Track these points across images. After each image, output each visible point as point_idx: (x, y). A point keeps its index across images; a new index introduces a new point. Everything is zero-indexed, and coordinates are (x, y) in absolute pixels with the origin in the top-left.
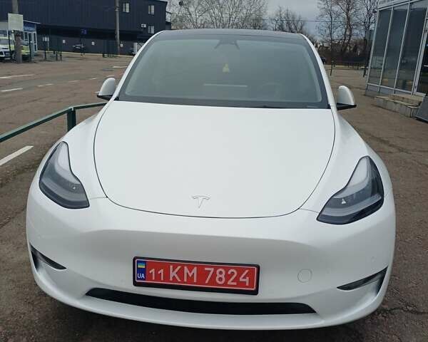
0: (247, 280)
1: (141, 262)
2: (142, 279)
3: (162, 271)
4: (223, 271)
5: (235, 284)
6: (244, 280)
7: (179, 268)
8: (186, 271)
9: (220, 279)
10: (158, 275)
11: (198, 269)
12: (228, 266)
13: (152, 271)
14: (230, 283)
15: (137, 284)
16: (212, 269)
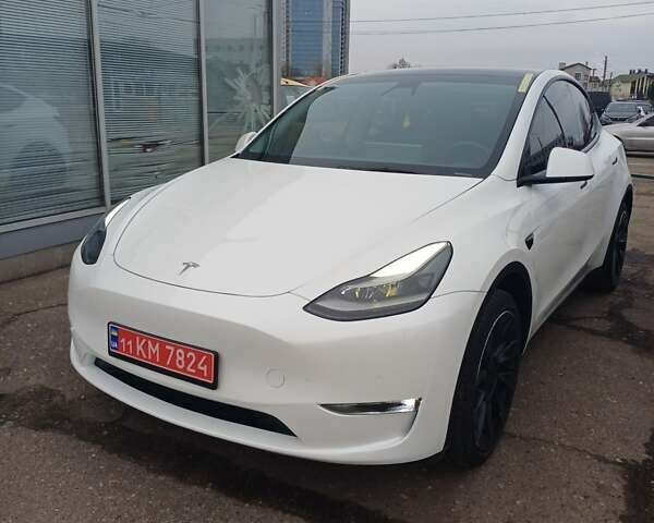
0: (205, 368)
1: (116, 329)
2: (115, 348)
3: (130, 342)
4: (183, 353)
5: (194, 371)
6: (202, 368)
7: (144, 341)
8: (150, 345)
9: (180, 362)
10: (127, 347)
11: (160, 346)
12: (187, 347)
13: (123, 341)
14: (189, 369)
15: (111, 354)
16: (172, 349)
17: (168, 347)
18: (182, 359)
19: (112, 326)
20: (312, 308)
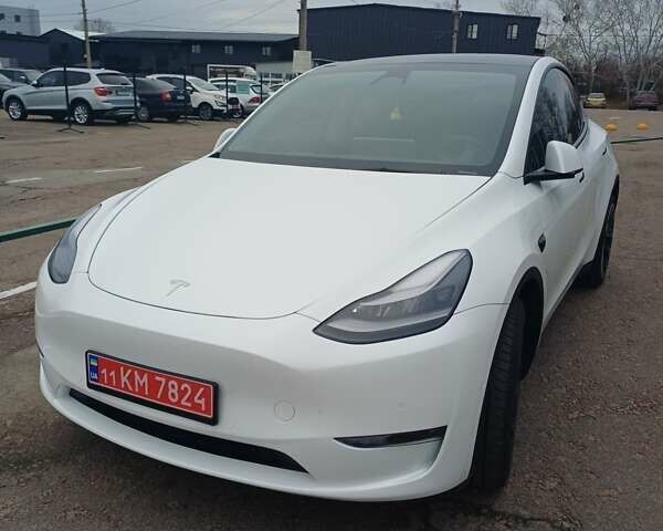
0: (202, 402)
2: (95, 380)
3: (113, 373)
4: (176, 384)
5: (189, 405)
6: (199, 402)
7: (130, 371)
8: (137, 377)
9: (173, 394)
10: (110, 378)
11: (148, 376)
12: (181, 378)
13: (104, 371)
14: (183, 402)
15: (90, 386)
16: (163, 380)
17: (157, 378)
18: (175, 391)
19: (90, 355)
20: (323, 329)
